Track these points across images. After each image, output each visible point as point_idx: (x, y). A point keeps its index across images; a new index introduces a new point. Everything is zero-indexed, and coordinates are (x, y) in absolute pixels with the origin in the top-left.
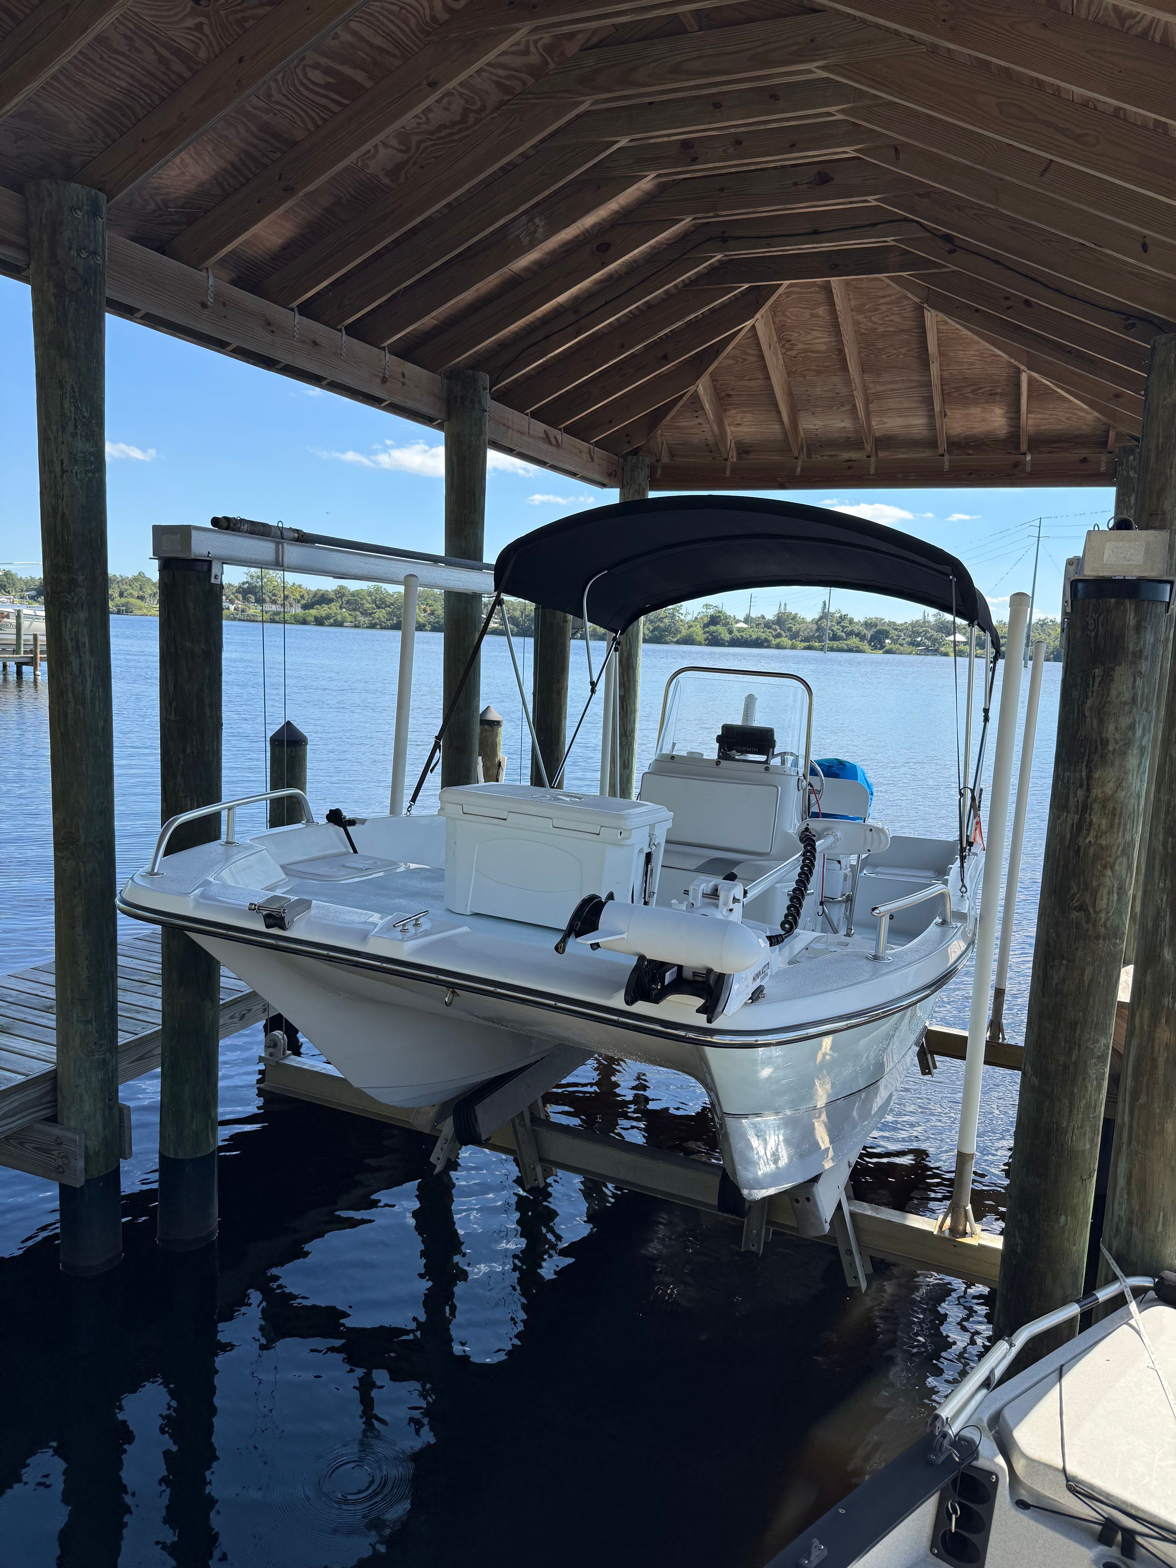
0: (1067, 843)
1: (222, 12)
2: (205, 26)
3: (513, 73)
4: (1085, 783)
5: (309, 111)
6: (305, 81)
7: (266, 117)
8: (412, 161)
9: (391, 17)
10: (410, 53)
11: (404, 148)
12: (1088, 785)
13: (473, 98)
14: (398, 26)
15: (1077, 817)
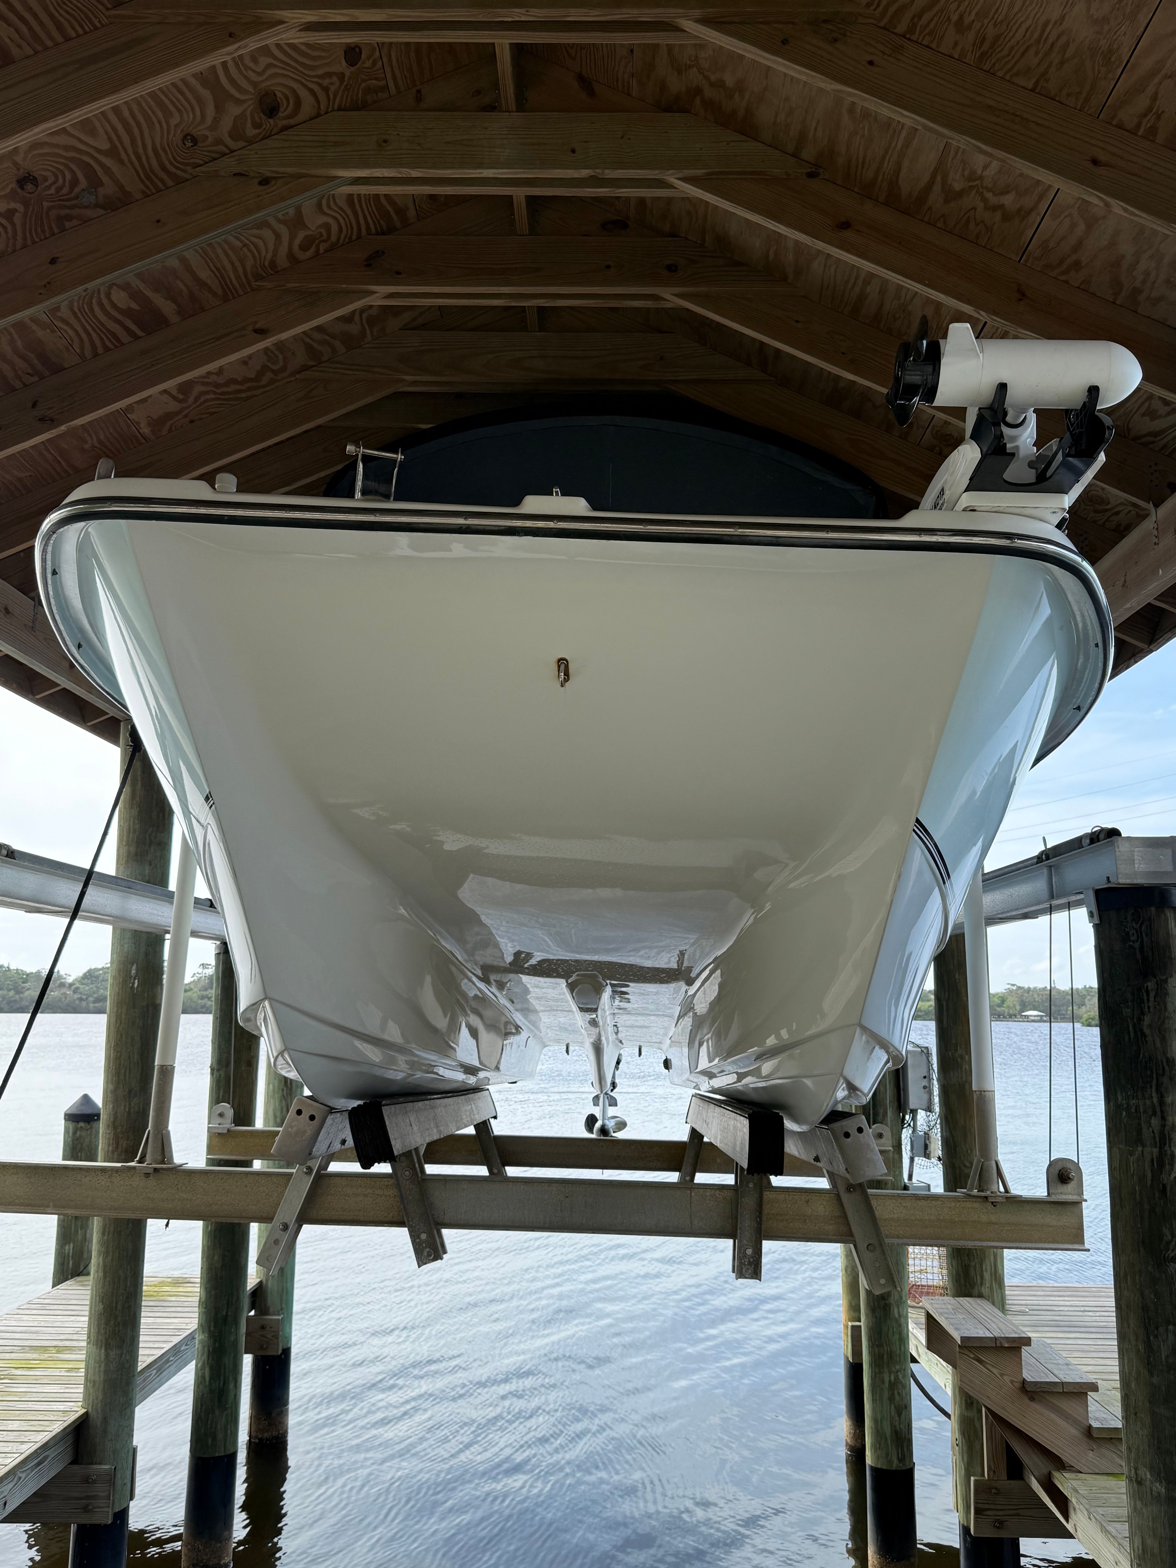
0: (1149, 1183)
1: (45, 204)
2: (17, 214)
3: (327, 338)
4: (1158, 1110)
5: (94, 335)
6: (105, 301)
7: (40, 334)
8: (184, 413)
9: (230, 252)
10: (232, 294)
11: (181, 397)
12: (1162, 1112)
13: (277, 357)
14: (232, 264)
15: (1156, 1151)
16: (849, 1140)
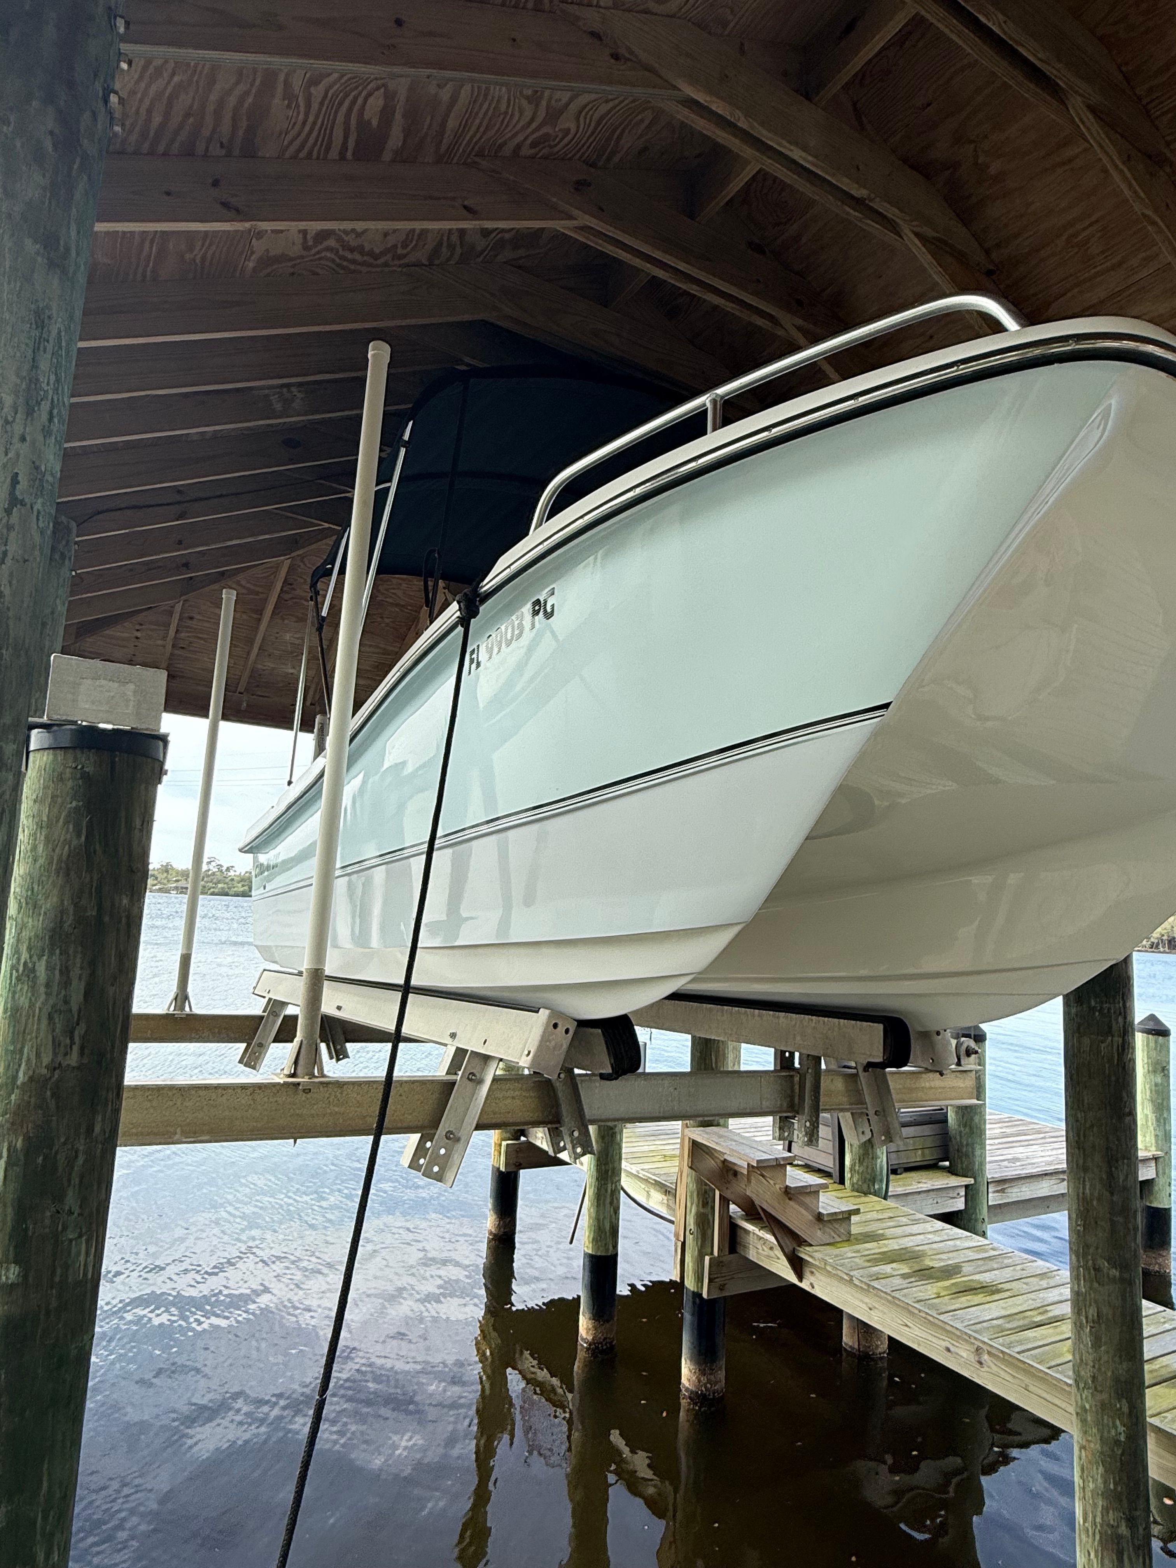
5: (315, 133)
6: (360, 101)
7: (275, 102)
9: (490, 112)
10: (448, 158)
14: (480, 125)
16: (940, 1037)
